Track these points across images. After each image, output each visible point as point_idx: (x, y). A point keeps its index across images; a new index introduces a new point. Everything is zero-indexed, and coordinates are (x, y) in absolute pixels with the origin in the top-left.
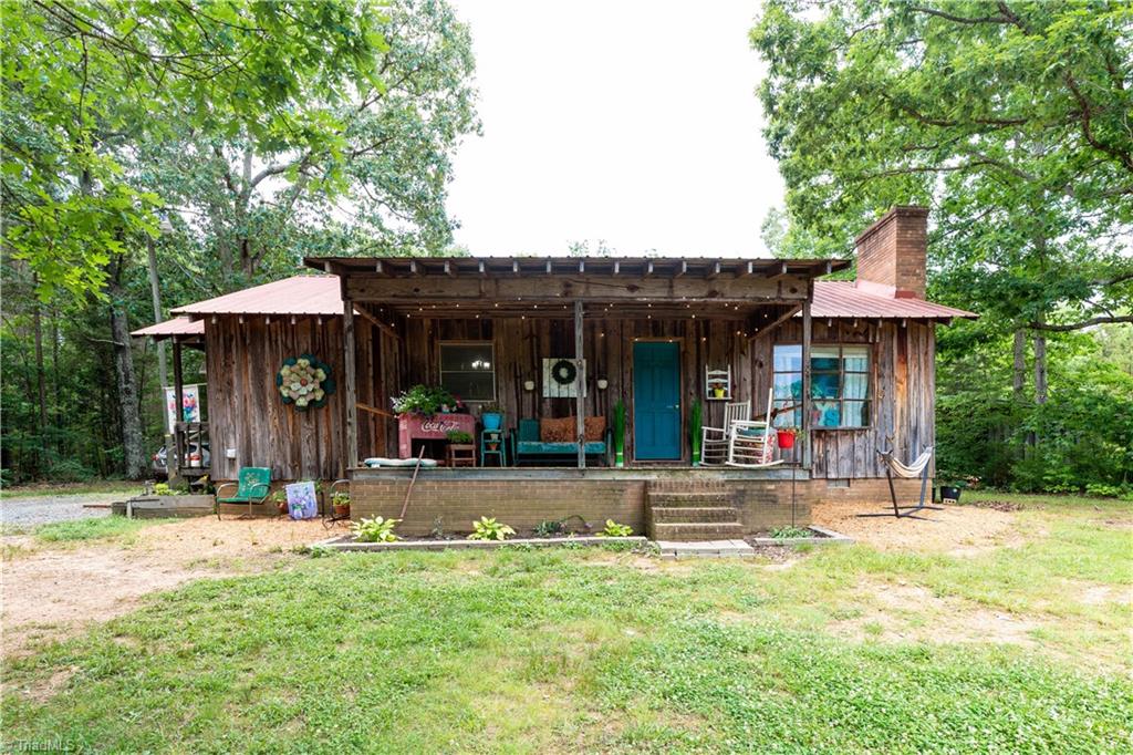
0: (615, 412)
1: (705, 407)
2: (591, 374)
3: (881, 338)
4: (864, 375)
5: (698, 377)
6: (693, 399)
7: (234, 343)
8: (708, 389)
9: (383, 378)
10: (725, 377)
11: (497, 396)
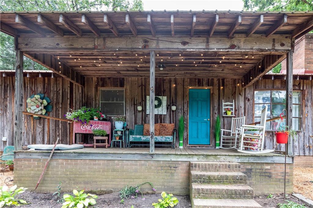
0: (180, 121)
1: (222, 120)
2: (169, 104)
3: (306, 88)
4: (297, 106)
5: (219, 105)
6: (216, 116)
7: (9, 88)
8: (223, 111)
9: (74, 105)
10: (232, 105)
11: (126, 114)
